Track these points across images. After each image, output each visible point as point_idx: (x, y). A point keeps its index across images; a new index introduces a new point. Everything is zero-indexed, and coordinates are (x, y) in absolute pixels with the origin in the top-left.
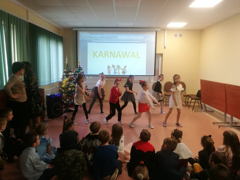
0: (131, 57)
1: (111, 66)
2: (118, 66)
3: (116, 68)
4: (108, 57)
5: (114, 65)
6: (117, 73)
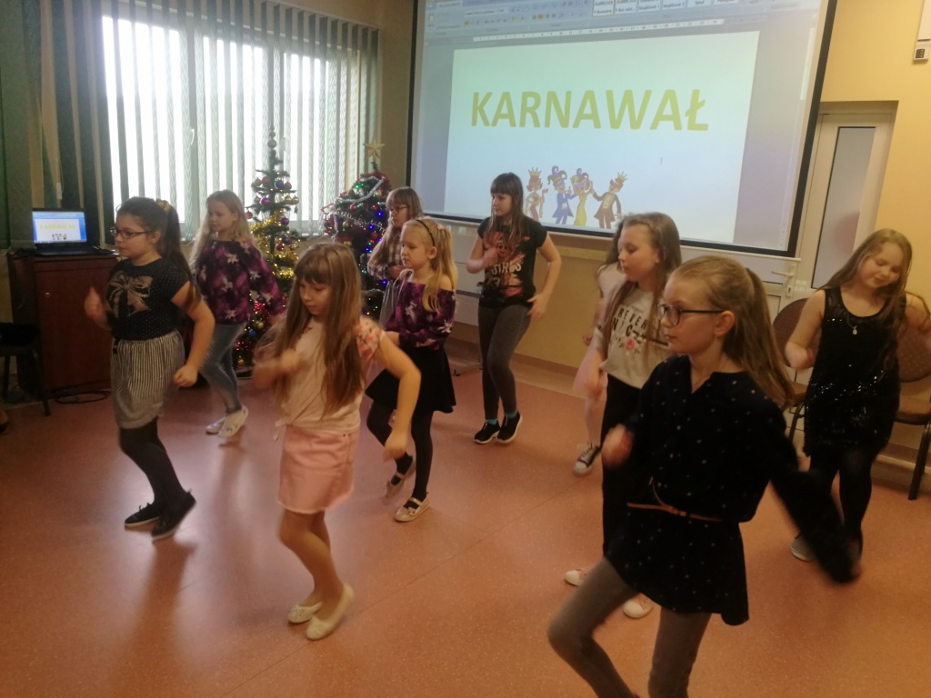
0: (654, 126)
1: (544, 178)
2: (582, 179)
3: (567, 189)
6: (569, 218)
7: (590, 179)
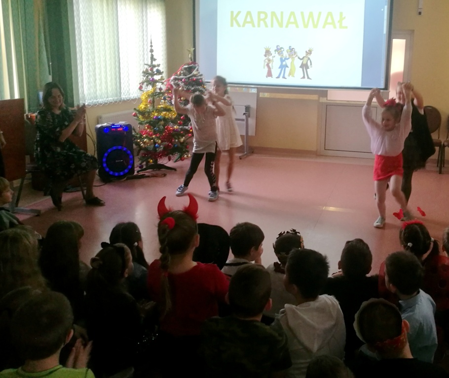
2: (292, 50)
4: (266, 26)
5: (280, 47)
7: (296, 51)
